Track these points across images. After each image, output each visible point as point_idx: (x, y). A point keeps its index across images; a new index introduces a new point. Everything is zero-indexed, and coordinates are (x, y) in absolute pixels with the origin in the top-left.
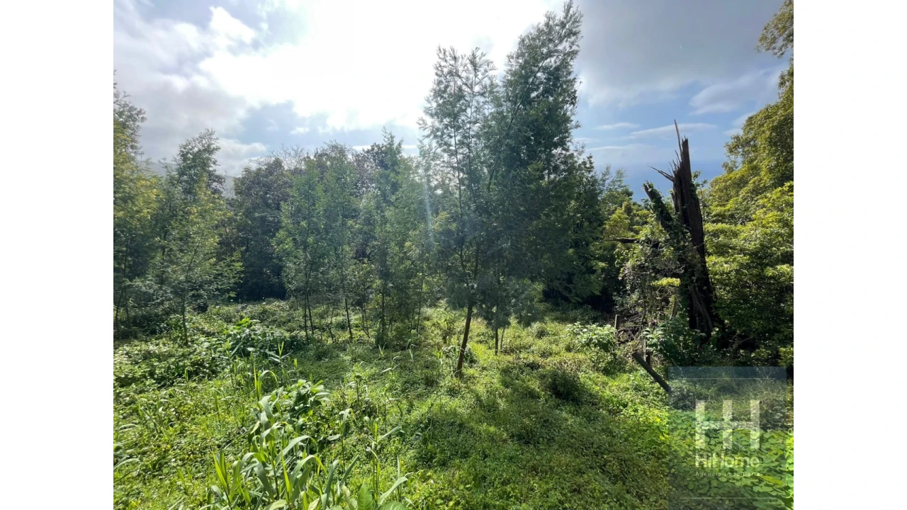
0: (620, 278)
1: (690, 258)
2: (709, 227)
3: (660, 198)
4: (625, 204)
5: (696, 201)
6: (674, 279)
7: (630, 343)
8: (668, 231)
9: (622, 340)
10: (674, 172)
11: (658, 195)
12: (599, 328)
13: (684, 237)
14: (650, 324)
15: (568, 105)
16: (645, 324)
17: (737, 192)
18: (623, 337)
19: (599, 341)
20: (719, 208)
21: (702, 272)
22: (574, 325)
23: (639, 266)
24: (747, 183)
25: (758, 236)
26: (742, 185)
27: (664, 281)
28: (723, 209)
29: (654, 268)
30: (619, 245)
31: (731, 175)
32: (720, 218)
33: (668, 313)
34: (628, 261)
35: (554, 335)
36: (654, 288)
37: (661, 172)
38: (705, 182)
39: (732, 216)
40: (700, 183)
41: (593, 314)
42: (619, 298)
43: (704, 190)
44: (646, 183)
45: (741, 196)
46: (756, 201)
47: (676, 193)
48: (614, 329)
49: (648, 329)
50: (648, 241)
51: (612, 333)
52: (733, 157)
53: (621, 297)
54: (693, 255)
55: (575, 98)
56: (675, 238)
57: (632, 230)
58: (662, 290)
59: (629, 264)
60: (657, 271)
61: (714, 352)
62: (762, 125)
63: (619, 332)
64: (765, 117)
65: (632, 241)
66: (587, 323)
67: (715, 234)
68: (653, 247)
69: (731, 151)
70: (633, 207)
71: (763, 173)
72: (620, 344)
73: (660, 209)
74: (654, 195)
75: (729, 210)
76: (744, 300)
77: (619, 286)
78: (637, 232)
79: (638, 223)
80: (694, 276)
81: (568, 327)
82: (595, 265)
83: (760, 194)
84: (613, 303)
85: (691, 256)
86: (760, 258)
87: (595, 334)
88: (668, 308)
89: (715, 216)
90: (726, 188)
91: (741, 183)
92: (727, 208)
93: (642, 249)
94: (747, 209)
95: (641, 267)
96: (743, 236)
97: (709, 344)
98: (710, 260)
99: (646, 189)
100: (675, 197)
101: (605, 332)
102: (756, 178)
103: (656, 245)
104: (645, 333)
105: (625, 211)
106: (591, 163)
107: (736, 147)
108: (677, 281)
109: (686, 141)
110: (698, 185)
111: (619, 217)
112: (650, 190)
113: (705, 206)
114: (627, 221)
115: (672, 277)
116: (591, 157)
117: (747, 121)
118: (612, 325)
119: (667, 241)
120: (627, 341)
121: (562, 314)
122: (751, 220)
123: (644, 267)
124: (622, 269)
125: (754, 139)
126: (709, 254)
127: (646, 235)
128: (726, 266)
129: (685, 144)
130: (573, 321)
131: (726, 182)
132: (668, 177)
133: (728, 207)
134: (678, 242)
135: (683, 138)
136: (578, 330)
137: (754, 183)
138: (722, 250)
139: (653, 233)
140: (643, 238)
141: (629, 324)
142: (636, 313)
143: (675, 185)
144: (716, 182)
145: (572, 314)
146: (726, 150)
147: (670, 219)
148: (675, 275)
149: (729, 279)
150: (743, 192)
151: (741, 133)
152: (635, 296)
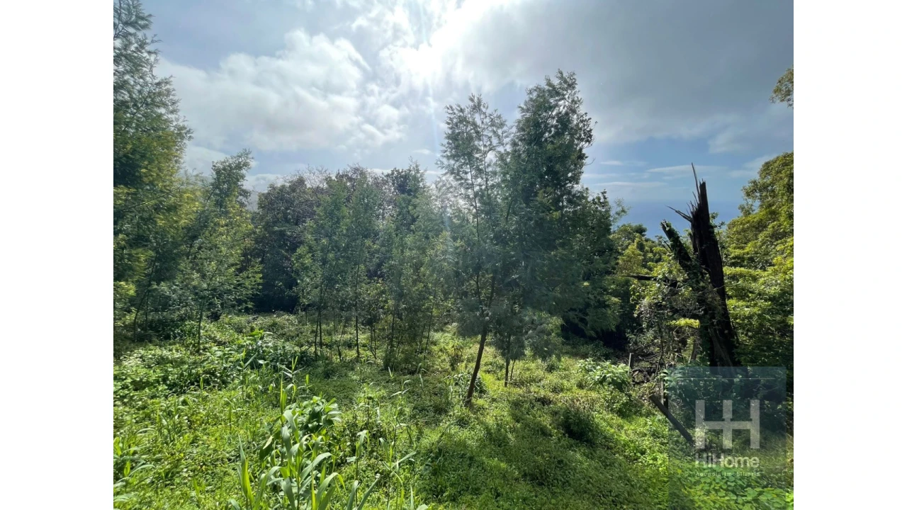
0: (635, 315)
1: (710, 300)
2: (727, 270)
3: (678, 237)
4: (637, 240)
5: (716, 242)
6: (693, 320)
7: (645, 385)
8: (686, 271)
9: (636, 380)
10: (692, 213)
11: (676, 234)
12: (613, 366)
13: (703, 277)
14: (667, 365)
15: (583, 143)
16: (662, 365)
17: (756, 235)
18: (640, 377)
19: (613, 379)
20: (737, 250)
21: (723, 315)
22: (586, 361)
23: (656, 304)
24: (766, 227)
25: (779, 282)
26: (761, 229)
27: (682, 322)
28: (742, 251)
29: (672, 308)
30: (636, 281)
31: (749, 219)
32: (739, 261)
33: (687, 355)
34: (644, 298)
35: (565, 369)
36: (671, 328)
37: (678, 212)
38: (723, 224)
39: (751, 259)
40: (717, 224)
41: (605, 350)
42: (633, 336)
43: (722, 232)
44: (663, 222)
45: (760, 239)
46: (776, 245)
47: (694, 233)
48: (628, 368)
49: (665, 371)
50: (665, 279)
51: (627, 372)
52: (750, 201)
53: (635, 335)
54: (712, 296)
55: (591, 136)
56: (693, 279)
57: (645, 266)
58: (679, 330)
59: (646, 301)
60: (675, 311)
62: (779, 172)
63: (634, 372)
64: (782, 164)
65: (649, 279)
66: (599, 359)
67: (734, 277)
68: (670, 286)
69: (748, 195)
70: (646, 243)
71: (782, 219)
72: (634, 385)
73: (678, 249)
74: (671, 234)
75: (748, 253)
76: (767, 347)
77: (636, 325)
78: (651, 269)
79: (652, 260)
80: (714, 318)
81: (580, 363)
82: (608, 300)
83: (780, 239)
84: (627, 341)
85: (712, 298)
86: (781, 304)
87: (609, 372)
88: (685, 351)
89: (734, 258)
90: (744, 230)
91: (760, 226)
92: (746, 251)
93: (659, 288)
94: (767, 254)
95: (658, 306)
96: (762, 280)
98: (731, 303)
99: (664, 228)
100: (693, 237)
101: (620, 371)
102: (775, 223)
103: (674, 284)
104: (662, 375)
105: (638, 247)
106: (605, 198)
107: (754, 191)
108: (696, 323)
109: (704, 184)
110: (716, 226)
111: (633, 252)
112: (667, 229)
113: (723, 247)
114: (641, 258)
115: (690, 319)
116: (605, 192)
117: (764, 166)
118: (626, 363)
119: (685, 281)
120: (643, 382)
121: (573, 348)
122: (771, 265)
123: (661, 306)
124: (638, 306)
125: (772, 184)
126: (730, 297)
127: (664, 274)
128: (746, 309)
129: (703, 186)
130: (584, 356)
131: (744, 224)
132: (685, 217)
133: (747, 250)
134: (698, 282)
135: (700, 181)
136: (590, 366)
137: (773, 227)
138: (742, 294)
139: (670, 272)
140: (660, 276)
141: (645, 364)
142: (652, 354)
143: (693, 227)
144: (733, 224)
145: (583, 349)
146: (743, 194)
147: (689, 259)
148: (694, 317)
149: (751, 324)
150: (761, 236)
151: (757, 177)
152: (650, 335)
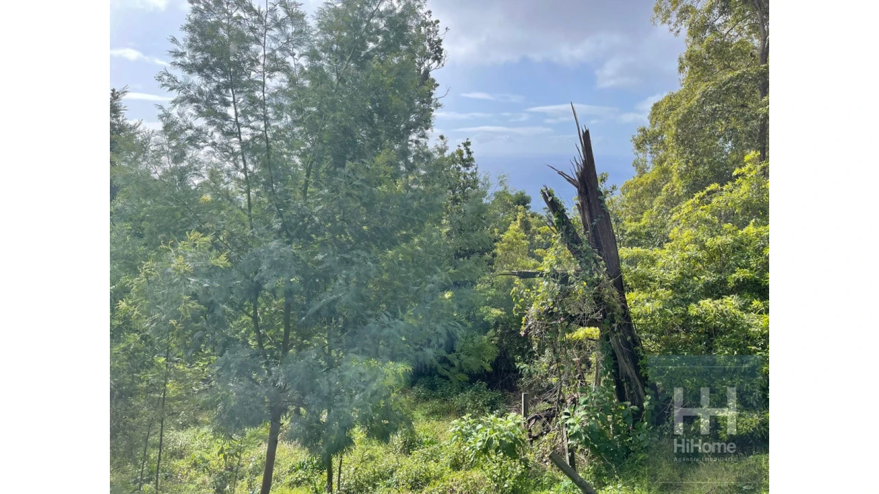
0: (522, 333)
1: (607, 297)
2: (624, 252)
3: (564, 210)
4: (520, 215)
5: (606, 215)
6: (593, 329)
7: (546, 438)
8: (578, 259)
9: (534, 434)
10: (577, 174)
11: (561, 205)
12: (499, 419)
13: (598, 265)
14: (569, 401)
15: (430, 61)
16: (562, 402)
17: (651, 202)
18: (537, 428)
19: (501, 441)
20: (633, 224)
21: (623, 315)
22: (463, 420)
23: (546, 312)
24: (660, 190)
25: (677, 262)
26: (655, 193)
27: (581, 333)
28: (637, 224)
29: (566, 314)
30: (517, 281)
31: (642, 180)
32: (636, 239)
33: (590, 379)
34: (531, 306)
35: (431, 443)
36: (569, 344)
37: (561, 173)
38: (614, 188)
39: (648, 234)
40: (609, 189)
41: (489, 395)
42: (525, 365)
43: (616, 200)
44: (544, 188)
45: (655, 207)
46: (672, 214)
47: (582, 203)
48: (521, 418)
49: (567, 410)
50: (554, 275)
51: (519, 424)
52: (641, 155)
53: (527, 363)
54: (609, 292)
55: (440, 51)
56: (586, 269)
57: (532, 256)
58: (580, 345)
59: (533, 310)
60: (571, 319)
61: (650, 432)
62: (666, 118)
63: (529, 421)
64: (669, 107)
65: (533, 275)
66: (482, 412)
67: (633, 261)
68: (561, 282)
69: (639, 148)
70: (531, 220)
71: (674, 178)
72: (531, 442)
73: (564, 227)
74: (554, 206)
75: (644, 227)
76: (673, 351)
77: (524, 347)
78: (540, 259)
79: (540, 245)
80: (614, 322)
81: (453, 426)
82: (486, 314)
83: (676, 205)
84: (517, 374)
85: (608, 294)
86: (682, 292)
87: (495, 431)
88: (590, 373)
89: (630, 234)
90: (639, 196)
91: (654, 189)
92: (642, 224)
93: (548, 286)
94: (663, 226)
95: (550, 314)
96: (660, 263)
97: (643, 421)
98: (631, 297)
99: (546, 198)
100: (581, 208)
101: (509, 425)
102: (669, 184)
103: (565, 279)
104: (564, 417)
105: (521, 227)
106: (469, 153)
107: (644, 142)
108: (595, 332)
109: (587, 132)
110: (607, 192)
111: (515, 235)
112: (550, 199)
113: (617, 221)
114: (526, 243)
115: (589, 326)
116: (468, 144)
117: (653, 109)
118: (518, 411)
119: (577, 274)
120: (542, 434)
121: (442, 402)
122: (669, 241)
123: (552, 313)
124: (524, 319)
125: (661, 133)
126: (631, 289)
127: (551, 266)
128: (648, 304)
129: (586, 137)
130: (460, 412)
131: (638, 188)
132: (570, 180)
133: (643, 222)
134: (592, 274)
135: (583, 129)
136: (468, 427)
137: (667, 190)
138: (643, 283)
139: (559, 263)
140: (547, 270)
141: (542, 406)
142: (550, 387)
143: (580, 192)
144: (627, 188)
145: (457, 401)
146: (632, 146)
147: (577, 241)
148: (592, 323)
149: (655, 323)
150: (657, 202)
151: (647, 124)
152: (544, 360)
